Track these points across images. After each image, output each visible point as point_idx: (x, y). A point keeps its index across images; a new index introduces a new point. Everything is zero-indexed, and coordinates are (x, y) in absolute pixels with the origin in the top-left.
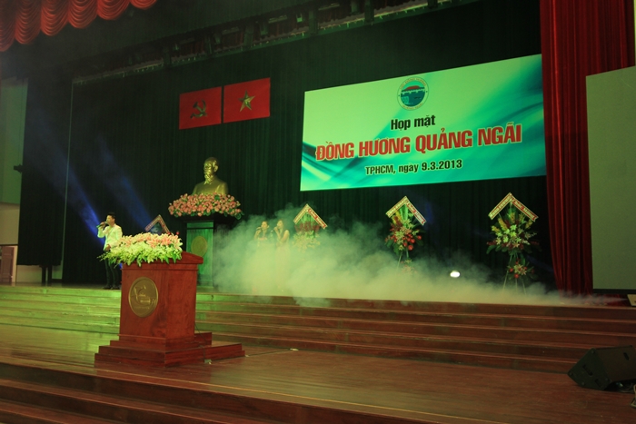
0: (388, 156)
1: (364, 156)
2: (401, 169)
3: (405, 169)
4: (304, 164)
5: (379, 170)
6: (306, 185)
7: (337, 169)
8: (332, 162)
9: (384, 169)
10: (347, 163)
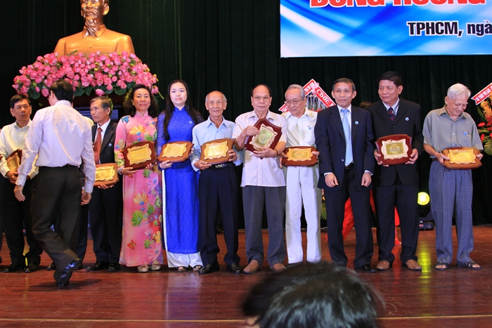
0: (445, 8)
1: (402, 4)
2: (472, 28)
3: (478, 29)
4: (285, 11)
5: (434, 28)
6: (290, 48)
7: (354, 23)
8: (343, 11)
9: (441, 28)
10: (373, 14)
